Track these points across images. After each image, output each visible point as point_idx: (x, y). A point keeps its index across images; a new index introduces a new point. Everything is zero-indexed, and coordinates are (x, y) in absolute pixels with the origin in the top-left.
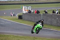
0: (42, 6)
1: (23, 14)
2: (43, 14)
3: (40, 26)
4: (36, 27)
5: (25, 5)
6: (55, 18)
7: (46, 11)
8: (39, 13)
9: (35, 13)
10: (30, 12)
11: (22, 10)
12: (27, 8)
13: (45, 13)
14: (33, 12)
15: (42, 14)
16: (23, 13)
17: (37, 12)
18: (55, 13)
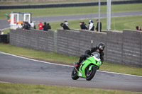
0: (55, 13)
1: (12, 30)
2: (59, 31)
3: (97, 62)
4: (86, 63)
5: (14, 10)
6: (86, 41)
7: (66, 23)
8: (50, 28)
9: (40, 29)
10: (27, 26)
11: (9, 22)
12: (21, 18)
13: (62, 28)
14: (35, 27)
15: (56, 31)
16: (11, 28)
17: (43, 27)
18: (87, 29)
